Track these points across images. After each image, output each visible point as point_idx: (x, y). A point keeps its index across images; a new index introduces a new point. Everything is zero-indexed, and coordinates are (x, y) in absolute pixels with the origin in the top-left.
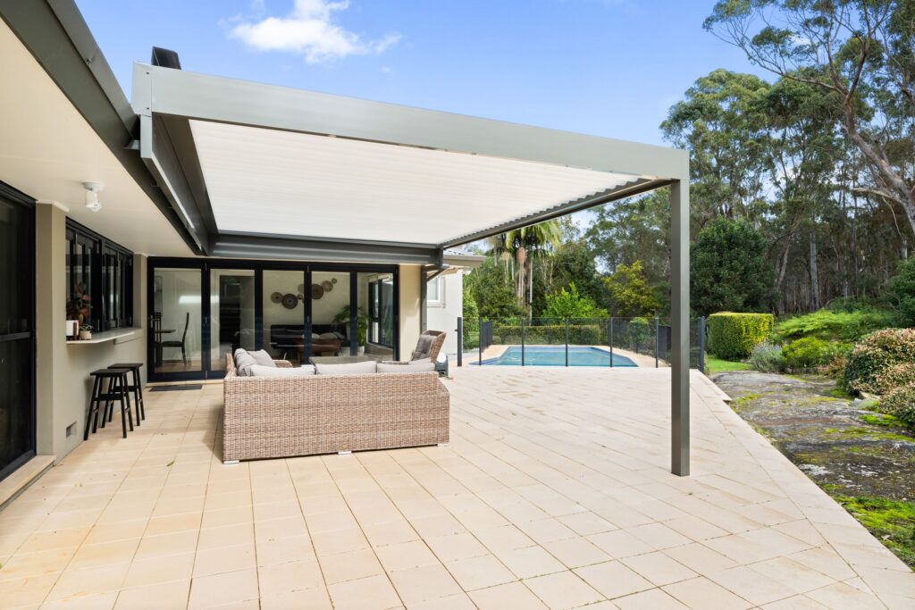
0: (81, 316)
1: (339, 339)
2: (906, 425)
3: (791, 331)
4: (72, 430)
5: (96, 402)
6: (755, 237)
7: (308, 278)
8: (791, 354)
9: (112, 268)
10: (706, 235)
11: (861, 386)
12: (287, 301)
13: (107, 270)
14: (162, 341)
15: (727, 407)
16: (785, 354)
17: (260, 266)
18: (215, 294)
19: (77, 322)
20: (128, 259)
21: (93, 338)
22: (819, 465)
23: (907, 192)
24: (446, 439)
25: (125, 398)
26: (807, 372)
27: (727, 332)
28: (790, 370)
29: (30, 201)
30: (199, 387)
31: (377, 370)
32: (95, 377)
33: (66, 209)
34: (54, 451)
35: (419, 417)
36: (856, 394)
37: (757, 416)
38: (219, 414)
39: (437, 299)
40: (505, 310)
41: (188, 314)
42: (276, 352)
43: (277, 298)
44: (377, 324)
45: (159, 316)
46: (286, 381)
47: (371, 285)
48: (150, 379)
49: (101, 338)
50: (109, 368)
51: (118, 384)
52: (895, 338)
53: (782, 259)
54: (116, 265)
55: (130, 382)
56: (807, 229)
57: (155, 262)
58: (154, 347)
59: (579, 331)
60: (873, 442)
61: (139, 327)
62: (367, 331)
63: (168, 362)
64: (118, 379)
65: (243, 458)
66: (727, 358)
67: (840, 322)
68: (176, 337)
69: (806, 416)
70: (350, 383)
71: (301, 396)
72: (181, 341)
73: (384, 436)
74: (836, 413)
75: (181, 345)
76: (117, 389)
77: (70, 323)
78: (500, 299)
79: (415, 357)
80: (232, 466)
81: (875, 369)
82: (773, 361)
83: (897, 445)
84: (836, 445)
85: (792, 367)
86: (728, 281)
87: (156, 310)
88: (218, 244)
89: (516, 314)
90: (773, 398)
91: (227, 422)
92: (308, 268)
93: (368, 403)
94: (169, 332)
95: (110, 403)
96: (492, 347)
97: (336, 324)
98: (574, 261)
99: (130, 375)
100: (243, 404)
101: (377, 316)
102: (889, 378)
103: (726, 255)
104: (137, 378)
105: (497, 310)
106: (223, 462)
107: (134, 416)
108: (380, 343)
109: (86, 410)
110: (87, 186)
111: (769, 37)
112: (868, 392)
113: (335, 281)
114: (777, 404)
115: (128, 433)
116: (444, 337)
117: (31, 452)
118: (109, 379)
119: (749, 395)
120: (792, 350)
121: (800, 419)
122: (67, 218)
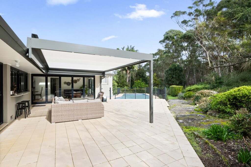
0: (14, 90)
1: (81, 93)
2: (202, 111)
3: (188, 90)
4: (12, 117)
5: (18, 110)
6: (181, 68)
7: (72, 79)
8: (186, 95)
9: (22, 76)
10: (170, 67)
11: (197, 103)
12: (68, 84)
13: (21, 77)
14: (35, 94)
15: (167, 108)
16: (185, 95)
17: (60, 76)
18: (49, 82)
19: (13, 91)
20: (26, 75)
21: (17, 95)
22: (182, 120)
23: (213, 58)
24: (103, 116)
25: (25, 109)
26: (189, 99)
27: (173, 90)
28: (186, 99)
29: (2, 64)
30: (45, 105)
31: (87, 101)
32: (18, 104)
33: (10, 65)
34: (8, 122)
35: (97, 111)
36: (196, 104)
37: (174, 110)
38: (50, 112)
39: (106, 82)
40: (124, 85)
41: (42, 87)
42: (65, 97)
43: (65, 83)
44: (90, 89)
45: (34, 88)
46: (66, 104)
47: (89, 80)
48: (32, 104)
49: (19, 95)
50: (21, 102)
51: (24, 106)
52: (204, 92)
53: (187, 73)
54: (23, 76)
55: (27, 105)
56: (193, 66)
57: (33, 75)
58: (33, 96)
59: (141, 90)
60: (194, 115)
61: (29, 91)
62: (88, 91)
63: (37, 99)
64: (24, 104)
65: (56, 122)
66: (173, 96)
67: (199, 87)
68: (39, 93)
69: (184, 109)
70: (81, 104)
71: (70, 108)
72: (40, 94)
73: (89, 116)
74: (190, 109)
75: (40, 95)
76: (23, 107)
77: (12, 92)
78: (123, 82)
79: (97, 98)
80: (53, 124)
81: (200, 99)
82: (182, 97)
83: (198, 115)
84: (187, 116)
85: (186, 98)
86: (175, 78)
87: (34, 86)
88: (49, 71)
89: (127, 86)
90: (179, 106)
91: (52, 114)
92: (72, 76)
93: (86, 109)
94: (37, 92)
95: (22, 110)
96: (120, 94)
97: (80, 89)
98: (141, 73)
99: (27, 103)
100: (56, 110)
101: (90, 87)
102: (202, 101)
103: (175, 72)
104: (28, 104)
105: (122, 85)
106: (51, 123)
107: (28, 113)
108: (91, 94)
109: (16, 112)
110: (16, 61)
111: (185, 22)
112: (198, 104)
113: (80, 79)
114: (180, 107)
115: (26, 117)
116: (104, 93)
117: (2, 122)
118: (21, 104)
119: (175, 105)
120: (186, 94)
121: (182, 110)
122: (11, 66)
